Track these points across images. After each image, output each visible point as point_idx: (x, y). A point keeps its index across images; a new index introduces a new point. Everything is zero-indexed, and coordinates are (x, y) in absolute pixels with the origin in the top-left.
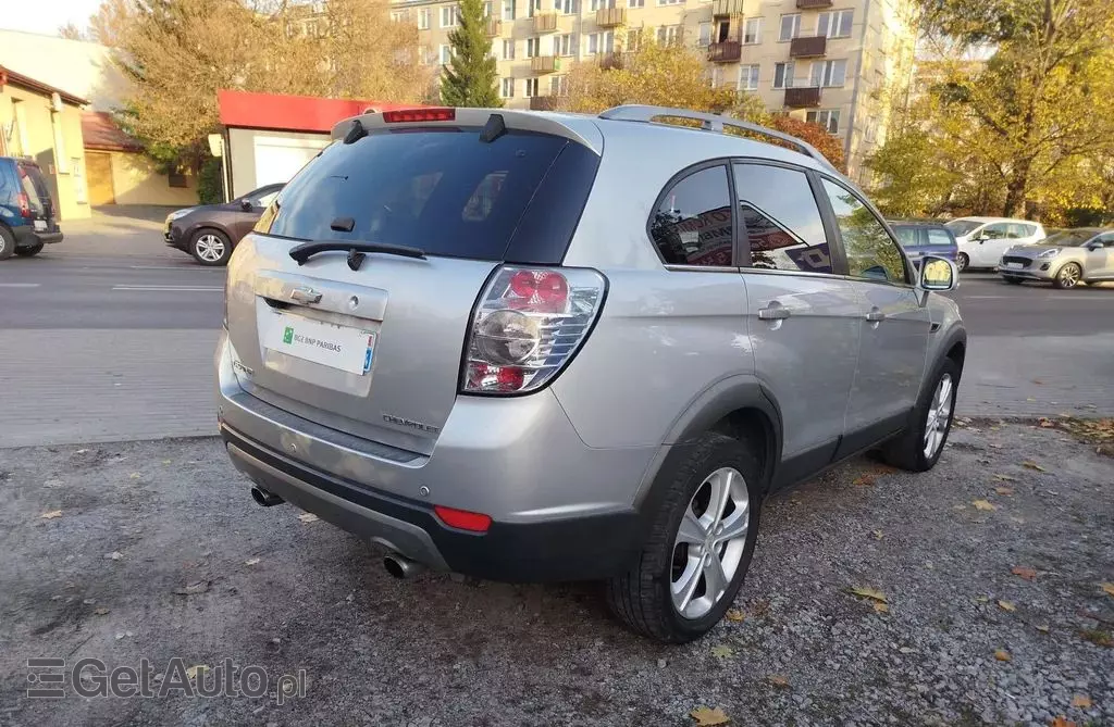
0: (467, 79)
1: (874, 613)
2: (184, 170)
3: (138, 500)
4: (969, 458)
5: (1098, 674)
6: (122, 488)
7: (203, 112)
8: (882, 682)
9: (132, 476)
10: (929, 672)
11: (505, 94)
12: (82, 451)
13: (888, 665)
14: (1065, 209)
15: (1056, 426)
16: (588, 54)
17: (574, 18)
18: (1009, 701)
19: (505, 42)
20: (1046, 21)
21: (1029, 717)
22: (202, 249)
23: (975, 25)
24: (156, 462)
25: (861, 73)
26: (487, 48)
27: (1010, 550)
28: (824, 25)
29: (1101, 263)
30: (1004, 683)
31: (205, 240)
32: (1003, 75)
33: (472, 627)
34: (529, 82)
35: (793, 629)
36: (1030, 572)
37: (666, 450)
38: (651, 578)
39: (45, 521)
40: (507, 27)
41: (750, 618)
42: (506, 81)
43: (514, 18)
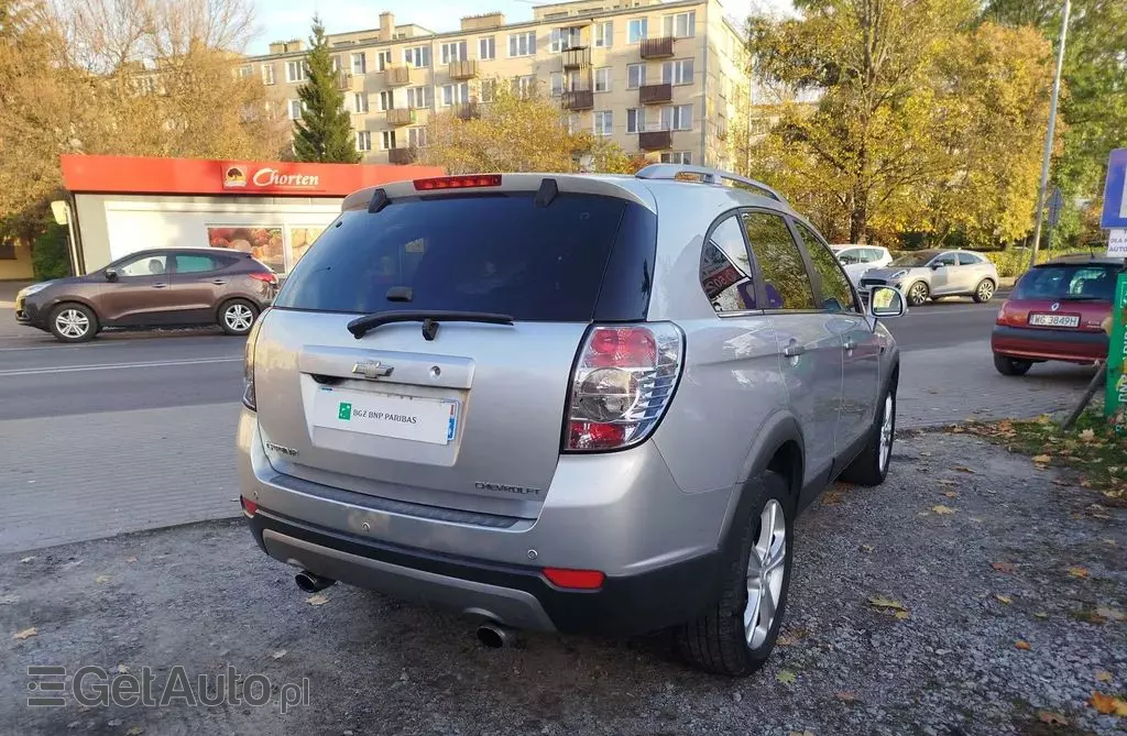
0: (322, 134)
1: (898, 621)
2: (13, 240)
3: (118, 605)
4: (909, 468)
5: (1103, 650)
6: (95, 594)
7: (37, 178)
8: (934, 684)
9: (98, 580)
10: (970, 669)
11: (361, 147)
12: (27, 560)
13: (932, 667)
14: (902, 233)
15: (966, 431)
16: (443, 104)
17: (426, 71)
18: (1046, 685)
19: (357, 96)
20: (866, 67)
21: (1068, 697)
22: (63, 326)
23: (805, 72)
24: (119, 562)
25: (707, 117)
26: (339, 102)
27: (982, 548)
28: (667, 73)
29: (944, 281)
30: (1035, 668)
31: (66, 315)
32: (833, 116)
33: (540, 688)
34: (386, 134)
35: (838, 646)
36: (1009, 566)
37: (739, 488)
38: (730, 614)
39: (19, 642)
40: (358, 81)
41: (796, 643)
42: (361, 134)
43: (364, 72)
